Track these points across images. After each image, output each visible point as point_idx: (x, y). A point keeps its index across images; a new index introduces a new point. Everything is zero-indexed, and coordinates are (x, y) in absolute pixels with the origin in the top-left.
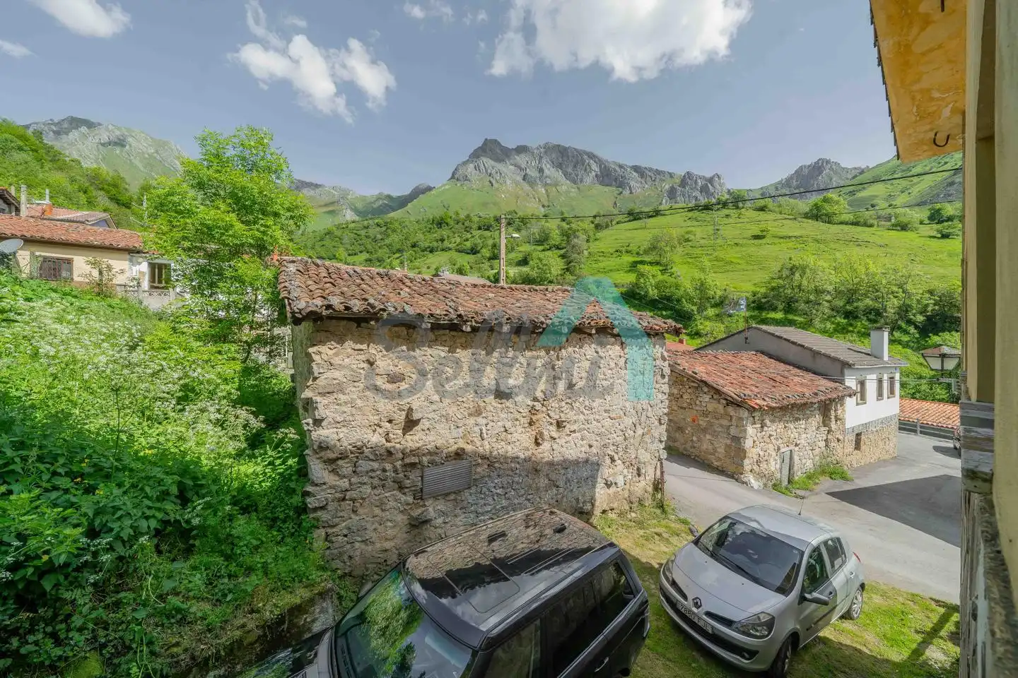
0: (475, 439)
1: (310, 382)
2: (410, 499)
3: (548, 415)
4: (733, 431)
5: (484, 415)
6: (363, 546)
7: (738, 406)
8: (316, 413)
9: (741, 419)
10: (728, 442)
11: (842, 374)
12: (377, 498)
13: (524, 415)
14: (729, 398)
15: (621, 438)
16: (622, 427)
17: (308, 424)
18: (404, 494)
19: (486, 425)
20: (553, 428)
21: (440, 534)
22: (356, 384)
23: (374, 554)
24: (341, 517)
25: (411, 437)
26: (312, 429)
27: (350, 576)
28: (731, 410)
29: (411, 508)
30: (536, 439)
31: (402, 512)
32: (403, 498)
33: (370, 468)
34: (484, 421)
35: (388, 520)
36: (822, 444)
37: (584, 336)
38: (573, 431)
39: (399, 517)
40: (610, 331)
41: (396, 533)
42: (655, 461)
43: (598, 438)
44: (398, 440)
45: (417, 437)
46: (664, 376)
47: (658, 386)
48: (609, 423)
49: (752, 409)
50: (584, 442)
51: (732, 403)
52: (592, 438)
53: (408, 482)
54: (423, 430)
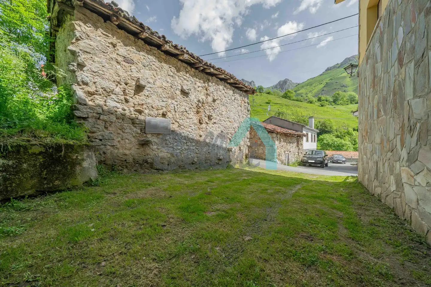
0: (172, 111)
1: (74, 41)
2: (139, 131)
3: (204, 111)
5: (175, 100)
6: (112, 149)
7: (273, 133)
8: (79, 59)
9: (273, 137)
11: (302, 129)
12: (120, 124)
13: (194, 107)
14: (269, 130)
15: (234, 132)
16: (234, 126)
17: (73, 66)
18: (135, 127)
19: (177, 105)
20: (207, 119)
21: (155, 154)
22: (104, 54)
23: (119, 155)
24: (97, 128)
25: (138, 97)
26: (76, 69)
27: (104, 164)
28: (270, 135)
29: (139, 136)
30: (200, 120)
31: (134, 137)
32: (135, 129)
33: (115, 105)
34: (176, 103)
35: (126, 139)
36: (297, 153)
37: (219, 80)
38: (215, 123)
39: (133, 139)
40: (229, 81)
41: (131, 147)
42: (246, 146)
43: (225, 129)
44: (131, 96)
45: (142, 98)
46: (248, 111)
47: (246, 114)
48: (229, 123)
49: (278, 133)
50: (219, 129)
51: (270, 132)
52: (222, 128)
53: (137, 120)
54: (145, 95)
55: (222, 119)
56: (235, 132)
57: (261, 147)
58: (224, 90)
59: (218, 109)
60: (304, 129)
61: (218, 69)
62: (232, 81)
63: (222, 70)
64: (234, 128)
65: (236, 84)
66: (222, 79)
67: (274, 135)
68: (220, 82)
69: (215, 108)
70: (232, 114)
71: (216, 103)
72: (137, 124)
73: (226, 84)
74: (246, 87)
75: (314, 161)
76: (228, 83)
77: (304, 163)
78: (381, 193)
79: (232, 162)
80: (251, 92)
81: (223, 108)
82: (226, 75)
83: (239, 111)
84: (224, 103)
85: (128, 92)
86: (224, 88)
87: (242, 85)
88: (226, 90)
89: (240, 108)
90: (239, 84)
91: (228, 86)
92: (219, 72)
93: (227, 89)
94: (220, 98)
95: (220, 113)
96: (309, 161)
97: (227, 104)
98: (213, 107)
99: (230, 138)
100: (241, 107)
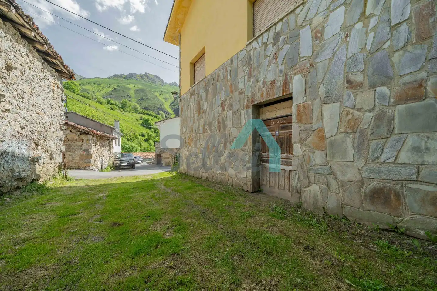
4: (84, 147)
7: (87, 134)
9: (88, 140)
10: (82, 153)
14: (82, 131)
15: (42, 130)
16: (44, 121)
28: (83, 137)
36: (109, 158)
37: (18, 33)
38: (8, 110)
40: (39, 46)
42: (58, 152)
43: (28, 124)
46: (62, 100)
47: (60, 105)
48: (34, 115)
49: (94, 135)
50: (17, 123)
51: (83, 133)
52: (23, 122)
55: (22, 105)
56: (46, 131)
58: (28, 56)
59: (15, 86)
60: (113, 132)
61: (28, 17)
62: (45, 48)
63: (33, 23)
64: (44, 125)
65: (49, 55)
66: (24, 36)
67: (90, 137)
68: (20, 39)
69: (10, 82)
70: (39, 101)
71: (12, 73)
73: (32, 48)
74: (64, 66)
75: (127, 164)
76: (35, 47)
77: (117, 167)
78: (209, 176)
79: (41, 180)
80: (68, 76)
81: (26, 87)
82: (38, 34)
83: (50, 98)
84: (28, 79)
86: (29, 54)
87: (59, 61)
88: (31, 57)
89: (51, 94)
90: (55, 59)
91: (34, 51)
92: (27, 22)
93: (33, 57)
94: (20, 67)
95: (18, 94)
96: (122, 164)
97: (32, 83)
98: (6, 79)
99: (37, 140)
100: (54, 93)
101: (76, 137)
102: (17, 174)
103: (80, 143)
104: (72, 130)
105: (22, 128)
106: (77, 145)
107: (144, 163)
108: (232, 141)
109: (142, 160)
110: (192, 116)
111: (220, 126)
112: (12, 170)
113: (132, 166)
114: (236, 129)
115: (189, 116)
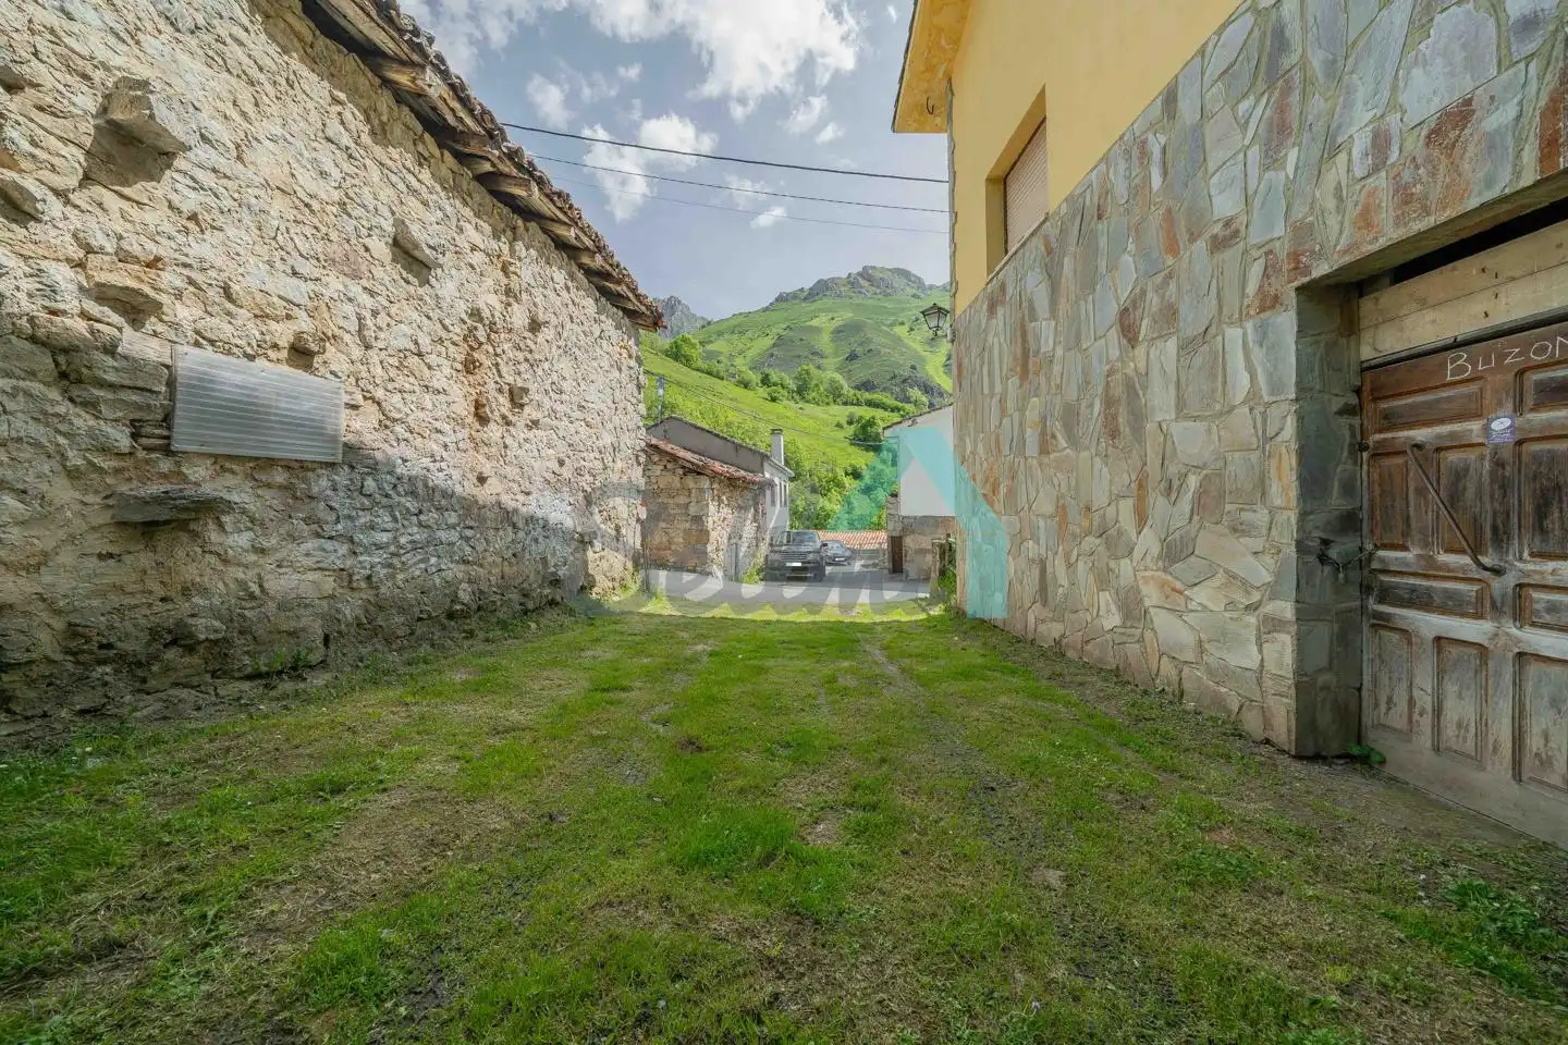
0: (347, 338)
2: (122, 439)
3: (497, 365)
4: (693, 510)
5: (364, 282)
7: (699, 474)
9: (701, 491)
10: (688, 525)
11: (762, 465)
13: (456, 338)
14: (688, 465)
15: (599, 465)
16: (600, 443)
18: (91, 406)
19: (375, 313)
20: (504, 400)
21: (242, 584)
28: (690, 481)
29: (117, 471)
30: (478, 405)
31: (73, 474)
32: (83, 421)
34: (365, 299)
36: (754, 542)
37: (549, 241)
38: (535, 424)
39: (63, 493)
40: (586, 260)
41: (49, 544)
42: (633, 522)
43: (571, 453)
44: (58, 181)
45: (150, 217)
46: (639, 387)
47: (634, 401)
48: (583, 429)
49: (714, 476)
50: (551, 451)
51: (691, 471)
52: (562, 449)
53: (110, 361)
54: (171, 206)
55: (559, 408)
56: (605, 468)
57: (662, 525)
58: (568, 289)
59: (546, 365)
60: (766, 465)
61: (559, 195)
62: (598, 262)
63: (571, 207)
64: (600, 452)
65: (607, 276)
66: (561, 245)
67: (705, 483)
68: (554, 255)
69: (537, 357)
70: (592, 395)
71: (540, 338)
72: (103, 384)
73: (575, 268)
74: (638, 296)
75: (799, 564)
76: (581, 266)
77: (775, 573)
78: (1063, 636)
79: (595, 590)
80: (650, 321)
81: (565, 366)
82: (582, 229)
83: (614, 385)
84: (569, 344)
85: (26, 146)
86: (570, 284)
87: (629, 288)
88: (573, 290)
89: (617, 374)
90: (619, 282)
91: (580, 275)
92: (560, 209)
93: (578, 289)
94: (554, 321)
95: (553, 383)
96: (788, 564)
97: (578, 353)
98: (531, 351)
99: (589, 490)
100: (620, 370)
101: (676, 482)
102: (553, 569)
103: (682, 500)
104: (669, 466)
105: (561, 463)
106: (678, 505)
107: (857, 566)
108: (1176, 484)
109: (848, 554)
110: (998, 389)
111: (1115, 417)
112: (544, 561)
113: (811, 572)
114: (1201, 426)
115: (986, 391)
